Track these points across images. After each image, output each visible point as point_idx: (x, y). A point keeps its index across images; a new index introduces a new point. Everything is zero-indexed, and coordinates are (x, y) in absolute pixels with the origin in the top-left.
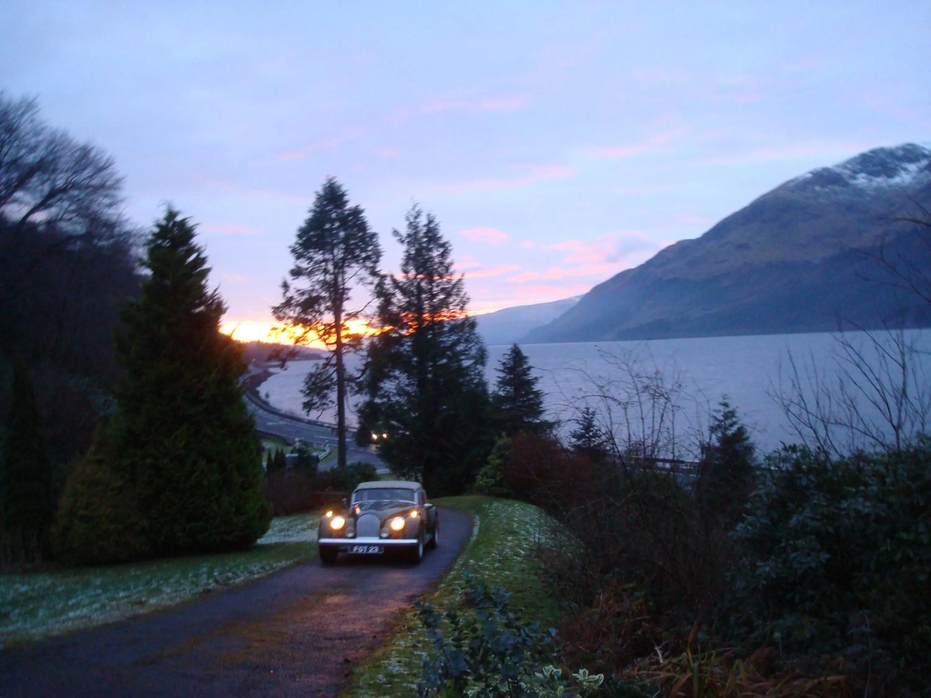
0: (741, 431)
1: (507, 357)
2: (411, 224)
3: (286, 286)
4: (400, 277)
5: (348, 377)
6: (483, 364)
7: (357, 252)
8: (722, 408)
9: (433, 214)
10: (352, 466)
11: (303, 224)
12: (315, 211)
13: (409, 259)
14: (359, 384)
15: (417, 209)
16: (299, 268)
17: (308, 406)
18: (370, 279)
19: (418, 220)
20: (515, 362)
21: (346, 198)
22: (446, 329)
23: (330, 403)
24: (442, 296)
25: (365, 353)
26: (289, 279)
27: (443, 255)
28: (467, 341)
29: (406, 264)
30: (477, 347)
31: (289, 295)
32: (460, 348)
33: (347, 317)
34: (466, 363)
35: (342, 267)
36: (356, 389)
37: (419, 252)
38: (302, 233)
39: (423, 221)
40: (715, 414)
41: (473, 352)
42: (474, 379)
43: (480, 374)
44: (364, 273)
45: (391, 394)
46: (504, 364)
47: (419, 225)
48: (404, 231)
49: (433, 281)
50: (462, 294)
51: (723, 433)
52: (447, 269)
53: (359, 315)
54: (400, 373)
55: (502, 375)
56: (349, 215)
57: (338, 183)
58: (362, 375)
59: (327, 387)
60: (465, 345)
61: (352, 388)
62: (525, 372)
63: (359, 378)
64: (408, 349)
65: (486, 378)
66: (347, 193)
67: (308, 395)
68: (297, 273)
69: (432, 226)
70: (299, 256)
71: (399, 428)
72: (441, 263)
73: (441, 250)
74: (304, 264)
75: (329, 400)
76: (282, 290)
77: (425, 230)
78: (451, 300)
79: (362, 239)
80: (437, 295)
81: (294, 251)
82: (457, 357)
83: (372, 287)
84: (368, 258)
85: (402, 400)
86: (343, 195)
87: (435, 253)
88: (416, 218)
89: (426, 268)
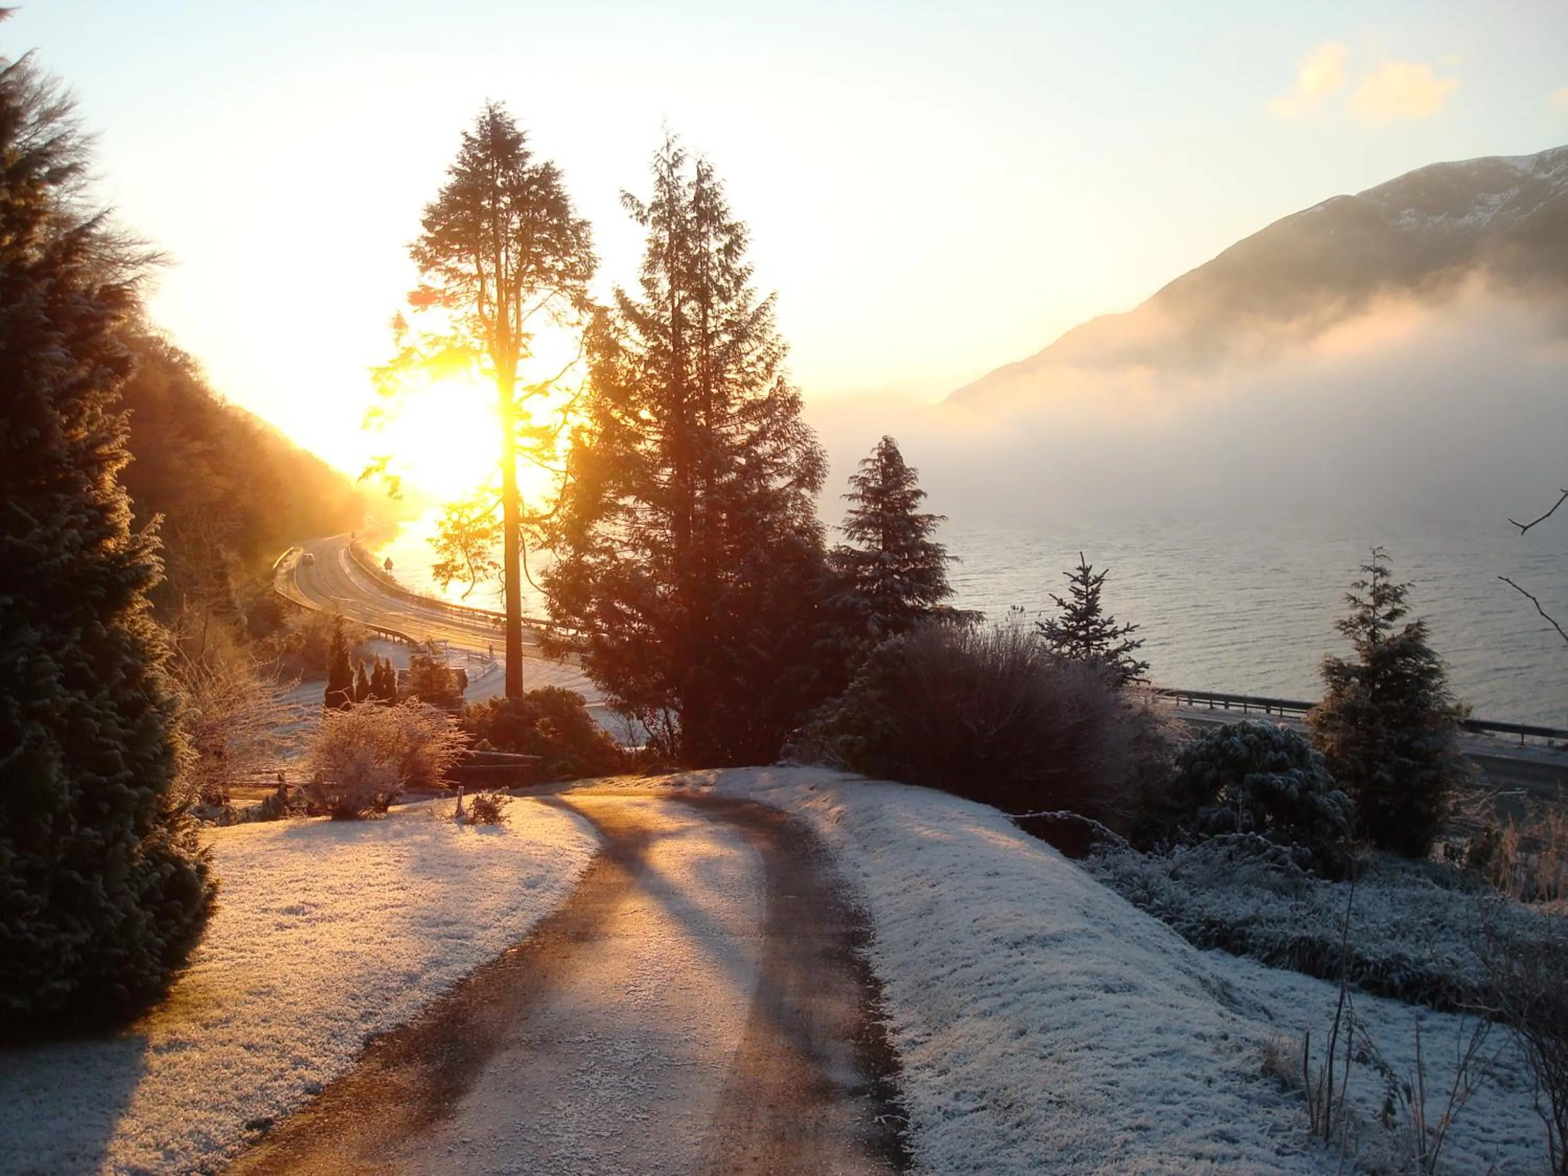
0: (1415, 632)
1: (869, 465)
2: (662, 178)
3: (399, 323)
4: (638, 296)
5: (527, 515)
6: (813, 486)
7: (548, 261)
8: (1369, 577)
9: (708, 161)
10: (535, 695)
11: (435, 200)
12: (460, 173)
13: (656, 254)
14: (549, 528)
15: (673, 149)
16: (426, 288)
17: (443, 571)
18: (574, 314)
19: (676, 172)
20: (885, 476)
21: (525, 147)
22: (733, 410)
23: (490, 568)
24: (726, 338)
25: (562, 465)
26: (408, 311)
27: (728, 250)
28: (779, 435)
29: (651, 267)
30: (801, 449)
31: (405, 342)
32: (764, 449)
33: (525, 393)
34: (778, 483)
35: (516, 289)
36: (544, 538)
37: (679, 239)
38: (434, 217)
39: (687, 173)
40: (1354, 592)
41: (793, 459)
42: (794, 517)
43: (806, 508)
44: (563, 302)
45: (617, 545)
46: (863, 482)
47: (680, 183)
48: (648, 194)
49: (711, 306)
50: (768, 338)
51: (1373, 635)
52: (738, 281)
53: (551, 389)
54: (637, 500)
55: (857, 505)
56: (531, 181)
57: (508, 117)
58: (556, 510)
59: (484, 534)
60: (774, 444)
61: (535, 535)
62: (907, 501)
63: (548, 517)
64: (655, 449)
65: (820, 516)
66: (525, 137)
67: (446, 548)
68: (422, 298)
69: (706, 185)
70: (428, 263)
71: (633, 618)
72: (726, 269)
73: (726, 239)
74: (436, 280)
75: (487, 561)
76: (392, 333)
77: (691, 194)
78: (745, 347)
79: (560, 230)
80: (716, 334)
81: (417, 253)
82: (756, 467)
83: (579, 331)
84: (570, 272)
85: (643, 557)
86: (519, 139)
87: (714, 244)
88: (671, 167)
89: (691, 275)
